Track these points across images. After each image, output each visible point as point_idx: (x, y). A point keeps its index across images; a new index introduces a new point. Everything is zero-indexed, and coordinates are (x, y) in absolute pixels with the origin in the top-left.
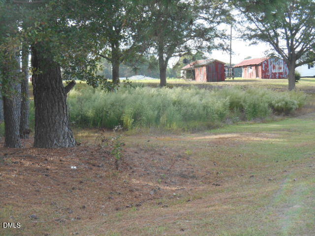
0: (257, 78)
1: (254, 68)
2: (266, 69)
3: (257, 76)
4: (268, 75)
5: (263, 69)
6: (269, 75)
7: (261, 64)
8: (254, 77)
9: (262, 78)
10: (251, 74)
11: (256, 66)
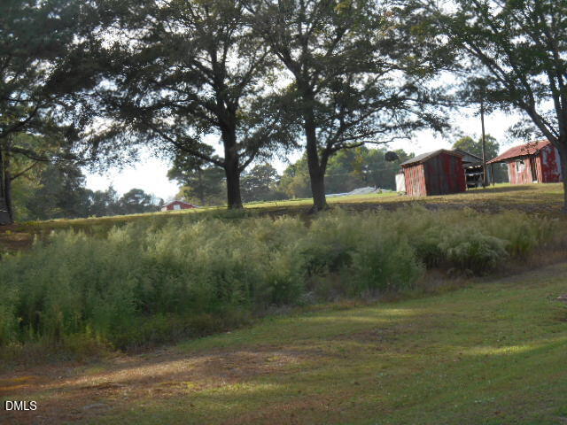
0: (536, 182)
1: (527, 162)
2: (550, 163)
3: (535, 178)
4: (554, 176)
5: (545, 163)
6: (557, 173)
7: (539, 154)
8: (529, 181)
9: (543, 181)
10: (523, 176)
11: (531, 158)
